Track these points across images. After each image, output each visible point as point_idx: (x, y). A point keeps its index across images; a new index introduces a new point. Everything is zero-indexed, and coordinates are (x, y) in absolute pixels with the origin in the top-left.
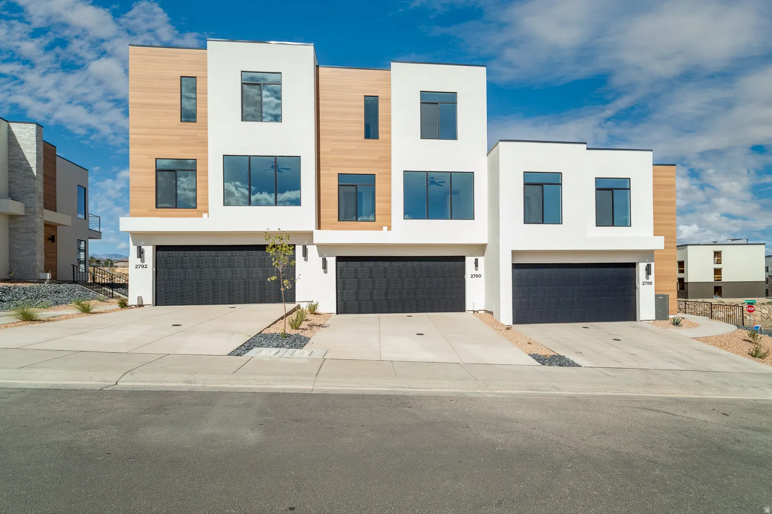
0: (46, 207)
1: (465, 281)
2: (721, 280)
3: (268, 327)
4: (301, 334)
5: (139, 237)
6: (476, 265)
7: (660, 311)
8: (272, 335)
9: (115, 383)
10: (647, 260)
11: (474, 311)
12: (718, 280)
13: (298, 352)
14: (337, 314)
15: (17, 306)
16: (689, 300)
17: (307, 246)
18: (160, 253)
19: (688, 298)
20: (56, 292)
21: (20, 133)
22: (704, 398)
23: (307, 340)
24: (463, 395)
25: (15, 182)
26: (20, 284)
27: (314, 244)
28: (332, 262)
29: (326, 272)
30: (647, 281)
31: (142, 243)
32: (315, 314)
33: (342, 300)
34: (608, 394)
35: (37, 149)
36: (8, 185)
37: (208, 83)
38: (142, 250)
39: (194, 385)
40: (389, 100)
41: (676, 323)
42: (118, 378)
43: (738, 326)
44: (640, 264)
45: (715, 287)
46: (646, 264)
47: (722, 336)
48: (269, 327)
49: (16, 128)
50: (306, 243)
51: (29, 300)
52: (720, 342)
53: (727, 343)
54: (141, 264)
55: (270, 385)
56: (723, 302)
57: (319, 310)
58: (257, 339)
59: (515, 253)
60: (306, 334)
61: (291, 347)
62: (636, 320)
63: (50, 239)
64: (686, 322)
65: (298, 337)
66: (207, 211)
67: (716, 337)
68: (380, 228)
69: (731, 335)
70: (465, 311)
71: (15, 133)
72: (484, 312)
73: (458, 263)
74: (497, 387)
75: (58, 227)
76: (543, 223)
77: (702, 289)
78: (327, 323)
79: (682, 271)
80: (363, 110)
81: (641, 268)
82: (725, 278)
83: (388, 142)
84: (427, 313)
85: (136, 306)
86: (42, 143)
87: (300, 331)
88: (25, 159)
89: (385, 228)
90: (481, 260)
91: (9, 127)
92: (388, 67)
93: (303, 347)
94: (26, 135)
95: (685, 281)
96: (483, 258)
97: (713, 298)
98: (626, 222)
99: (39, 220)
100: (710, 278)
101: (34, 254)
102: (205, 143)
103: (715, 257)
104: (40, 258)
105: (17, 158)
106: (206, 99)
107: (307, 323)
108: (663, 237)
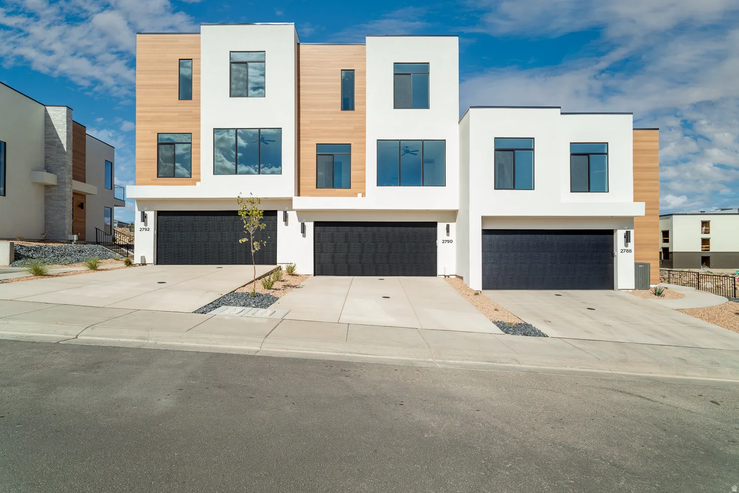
0: (75, 178)
1: (437, 247)
2: (709, 250)
3: (242, 287)
4: (271, 294)
5: (144, 203)
6: (448, 231)
7: (640, 280)
8: (243, 294)
9: (75, 337)
10: (627, 227)
11: (445, 276)
12: (706, 250)
13: (261, 311)
14: (315, 275)
15: (45, 262)
16: (673, 269)
17: (288, 212)
18: (161, 217)
19: (672, 268)
20: (80, 251)
21: (54, 115)
22: (689, 380)
23: (275, 299)
24: (412, 364)
25: (49, 157)
26: (51, 244)
27: (294, 210)
28: (310, 226)
29: (304, 236)
30: (626, 248)
31: (146, 208)
32: (293, 275)
33: (319, 263)
34: (574, 369)
35: (68, 128)
36: (44, 160)
37: (202, 64)
38: (145, 215)
39: (146, 341)
40: (364, 73)
41: (658, 293)
42: (79, 332)
43: (730, 299)
44: (618, 230)
45: (702, 257)
46: (624, 231)
47: (711, 308)
48: (244, 286)
49: (51, 110)
50: (286, 209)
51: (55, 257)
52: (708, 315)
53: (716, 316)
54: (145, 227)
55: (218, 344)
56: (712, 273)
57: (296, 271)
58: (227, 298)
59: (484, 219)
60: (276, 294)
61: (257, 306)
62: (613, 289)
63: (79, 206)
64: (670, 292)
65: (268, 296)
66: (199, 180)
67: (704, 310)
68: (355, 195)
69: (721, 308)
70: (436, 276)
71: (50, 115)
72: (455, 277)
73: (430, 228)
74: (450, 357)
75: (87, 196)
76: (514, 189)
77: (688, 259)
78: (302, 284)
79: (666, 241)
80: (340, 84)
81: (620, 235)
82: (714, 248)
83: (364, 113)
84: (399, 277)
85: (140, 265)
86: (72, 123)
87: (272, 291)
88: (57, 137)
89: (360, 195)
90: (453, 226)
91: (46, 110)
92: (363, 43)
93: (268, 306)
94: (59, 116)
95: (670, 251)
96: (454, 224)
97: (700, 268)
98: (603, 187)
99: (68, 189)
100: (698, 248)
101: (64, 218)
102: (197, 118)
103: (702, 227)
104: (68, 222)
105: (52, 136)
106: (199, 79)
107: (283, 283)
108: (644, 203)
